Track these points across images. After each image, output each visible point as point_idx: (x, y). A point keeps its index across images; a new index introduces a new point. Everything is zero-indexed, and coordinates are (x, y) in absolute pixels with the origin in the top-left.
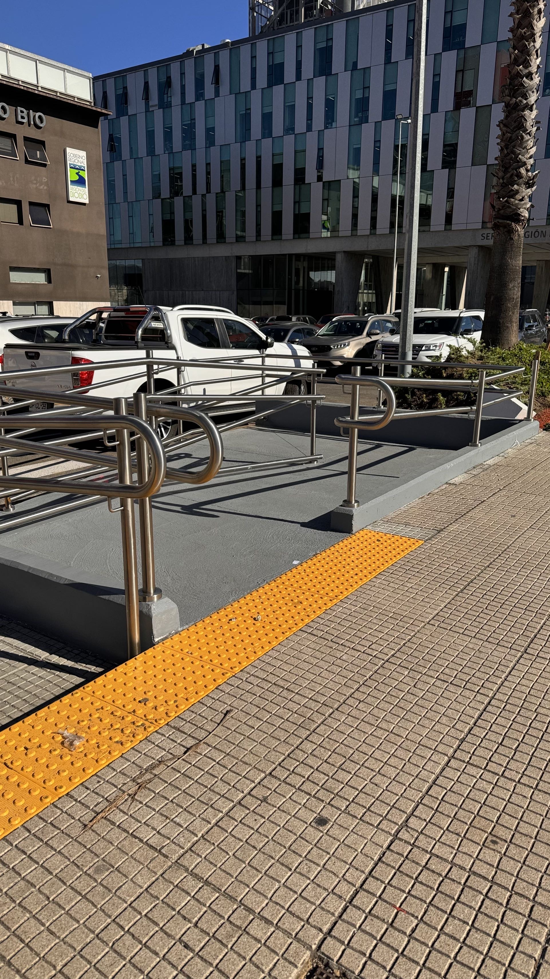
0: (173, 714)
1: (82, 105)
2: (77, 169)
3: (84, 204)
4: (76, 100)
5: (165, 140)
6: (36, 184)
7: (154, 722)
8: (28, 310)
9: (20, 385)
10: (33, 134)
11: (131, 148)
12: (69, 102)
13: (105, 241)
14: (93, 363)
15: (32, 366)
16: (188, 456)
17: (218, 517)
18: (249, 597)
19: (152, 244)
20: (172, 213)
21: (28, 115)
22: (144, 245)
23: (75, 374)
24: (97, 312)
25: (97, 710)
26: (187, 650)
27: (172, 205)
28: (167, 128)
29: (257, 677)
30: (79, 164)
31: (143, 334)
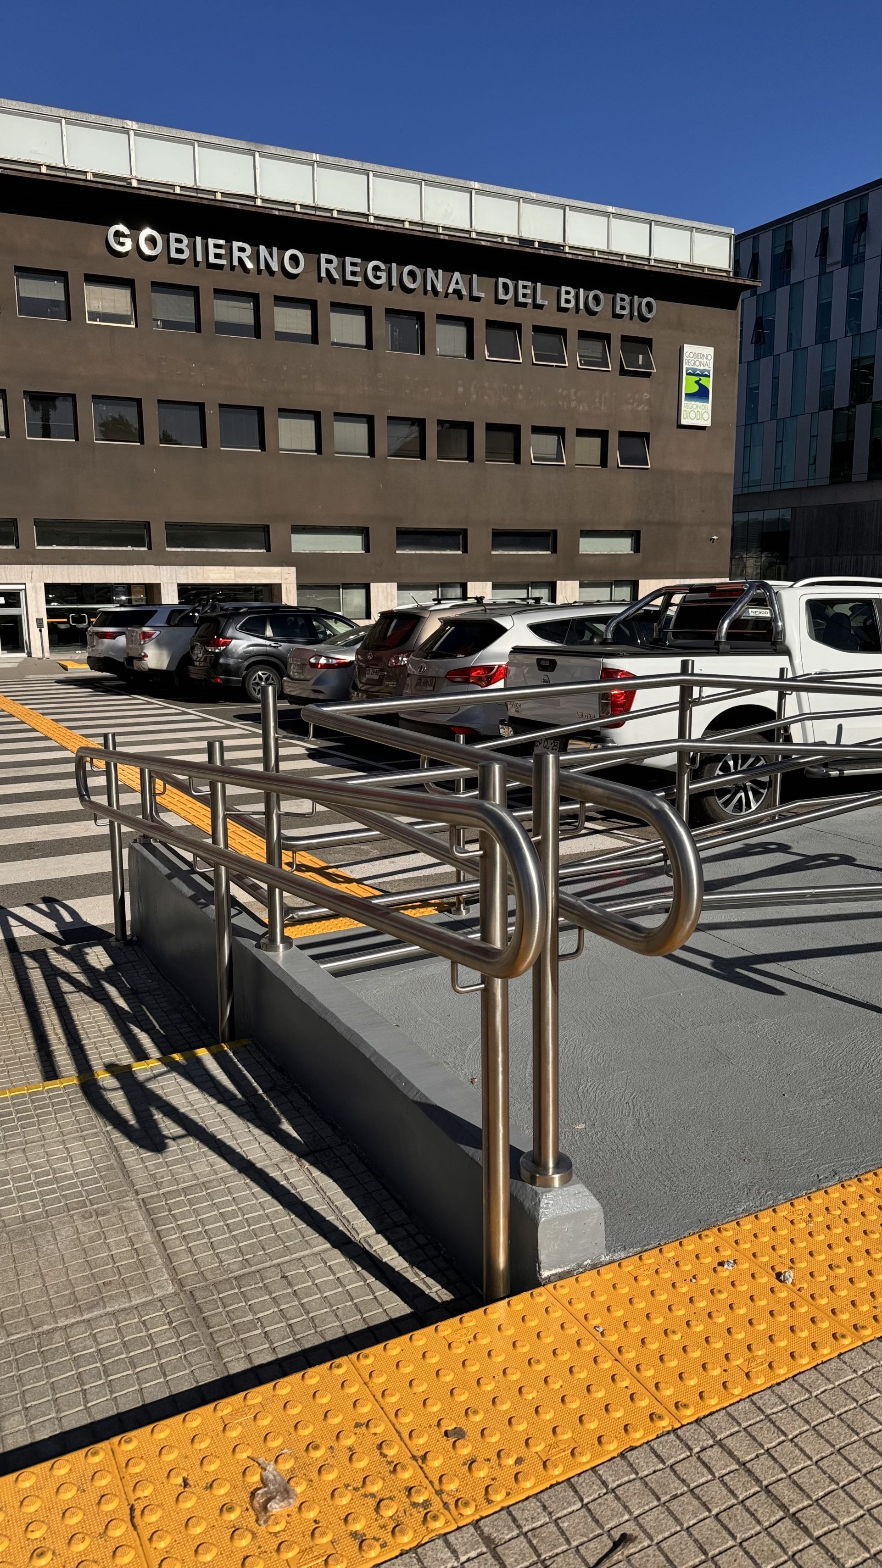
0: (498, 1498)
1: (714, 278)
2: (698, 375)
3: (703, 428)
4: (706, 271)
5: (849, 315)
6: (632, 404)
7: (452, 1507)
8: (602, 594)
9: (528, 711)
10: (636, 329)
11: (790, 335)
12: (695, 275)
13: (732, 482)
14: (635, 677)
15: (545, 681)
16: (783, 848)
17: (781, 993)
18: (784, 1211)
19: (812, 483)
20: (851, 431)
21: (631, 303)
22: (798, 485)
23: (604, 695)
24: (664, 594)
25: (357, 1425)
26: (596, 1322)
27: (851, 419)
28: (853, 296)
29: (731, 1454)
30: (702, 368)
31: (730, 627)
